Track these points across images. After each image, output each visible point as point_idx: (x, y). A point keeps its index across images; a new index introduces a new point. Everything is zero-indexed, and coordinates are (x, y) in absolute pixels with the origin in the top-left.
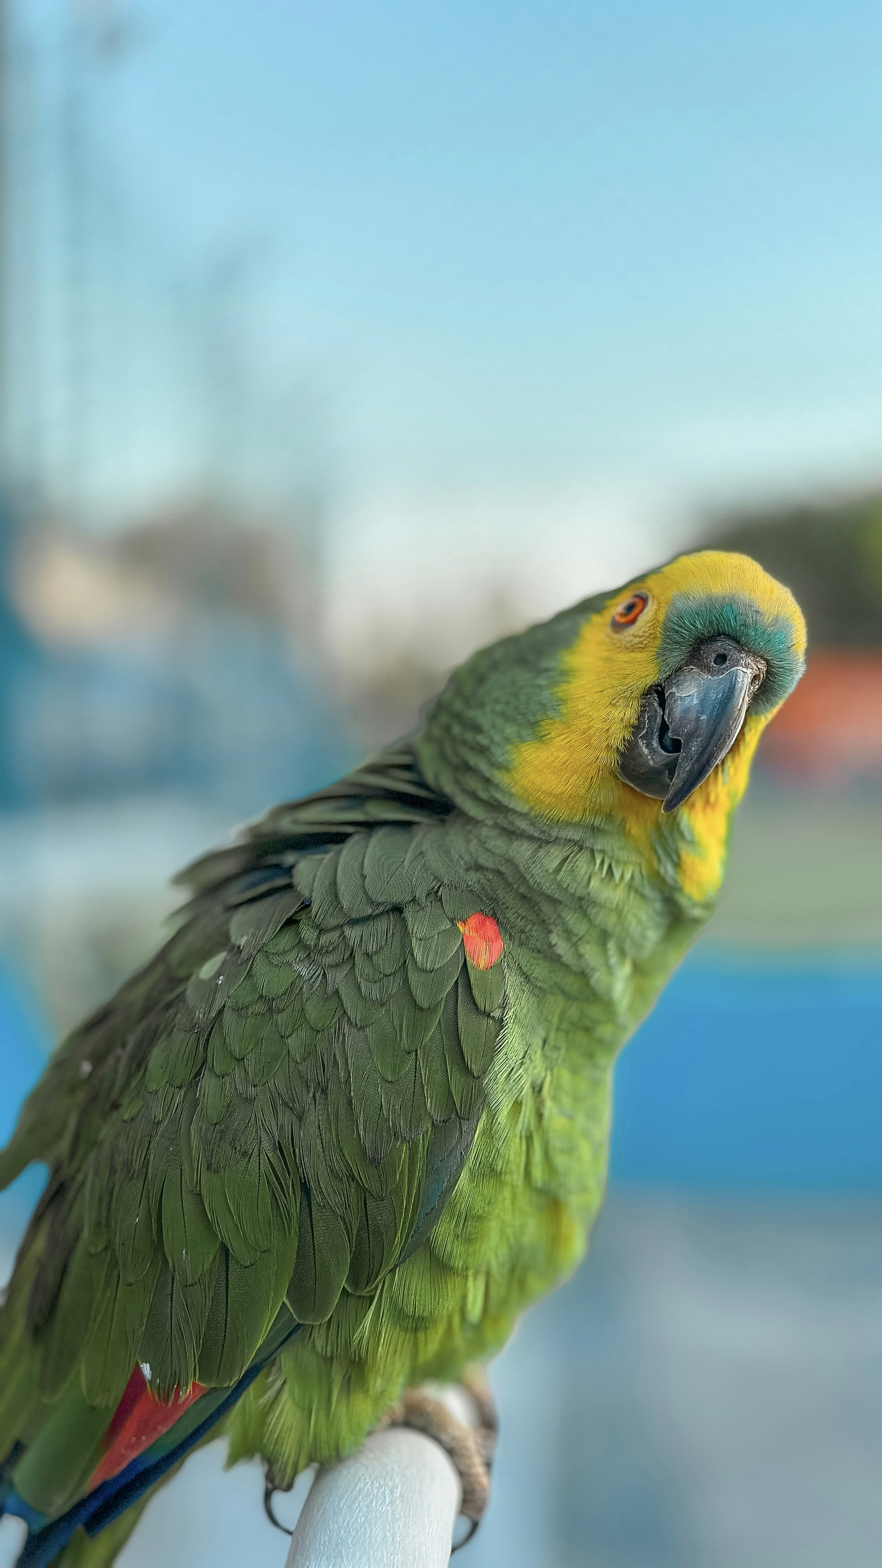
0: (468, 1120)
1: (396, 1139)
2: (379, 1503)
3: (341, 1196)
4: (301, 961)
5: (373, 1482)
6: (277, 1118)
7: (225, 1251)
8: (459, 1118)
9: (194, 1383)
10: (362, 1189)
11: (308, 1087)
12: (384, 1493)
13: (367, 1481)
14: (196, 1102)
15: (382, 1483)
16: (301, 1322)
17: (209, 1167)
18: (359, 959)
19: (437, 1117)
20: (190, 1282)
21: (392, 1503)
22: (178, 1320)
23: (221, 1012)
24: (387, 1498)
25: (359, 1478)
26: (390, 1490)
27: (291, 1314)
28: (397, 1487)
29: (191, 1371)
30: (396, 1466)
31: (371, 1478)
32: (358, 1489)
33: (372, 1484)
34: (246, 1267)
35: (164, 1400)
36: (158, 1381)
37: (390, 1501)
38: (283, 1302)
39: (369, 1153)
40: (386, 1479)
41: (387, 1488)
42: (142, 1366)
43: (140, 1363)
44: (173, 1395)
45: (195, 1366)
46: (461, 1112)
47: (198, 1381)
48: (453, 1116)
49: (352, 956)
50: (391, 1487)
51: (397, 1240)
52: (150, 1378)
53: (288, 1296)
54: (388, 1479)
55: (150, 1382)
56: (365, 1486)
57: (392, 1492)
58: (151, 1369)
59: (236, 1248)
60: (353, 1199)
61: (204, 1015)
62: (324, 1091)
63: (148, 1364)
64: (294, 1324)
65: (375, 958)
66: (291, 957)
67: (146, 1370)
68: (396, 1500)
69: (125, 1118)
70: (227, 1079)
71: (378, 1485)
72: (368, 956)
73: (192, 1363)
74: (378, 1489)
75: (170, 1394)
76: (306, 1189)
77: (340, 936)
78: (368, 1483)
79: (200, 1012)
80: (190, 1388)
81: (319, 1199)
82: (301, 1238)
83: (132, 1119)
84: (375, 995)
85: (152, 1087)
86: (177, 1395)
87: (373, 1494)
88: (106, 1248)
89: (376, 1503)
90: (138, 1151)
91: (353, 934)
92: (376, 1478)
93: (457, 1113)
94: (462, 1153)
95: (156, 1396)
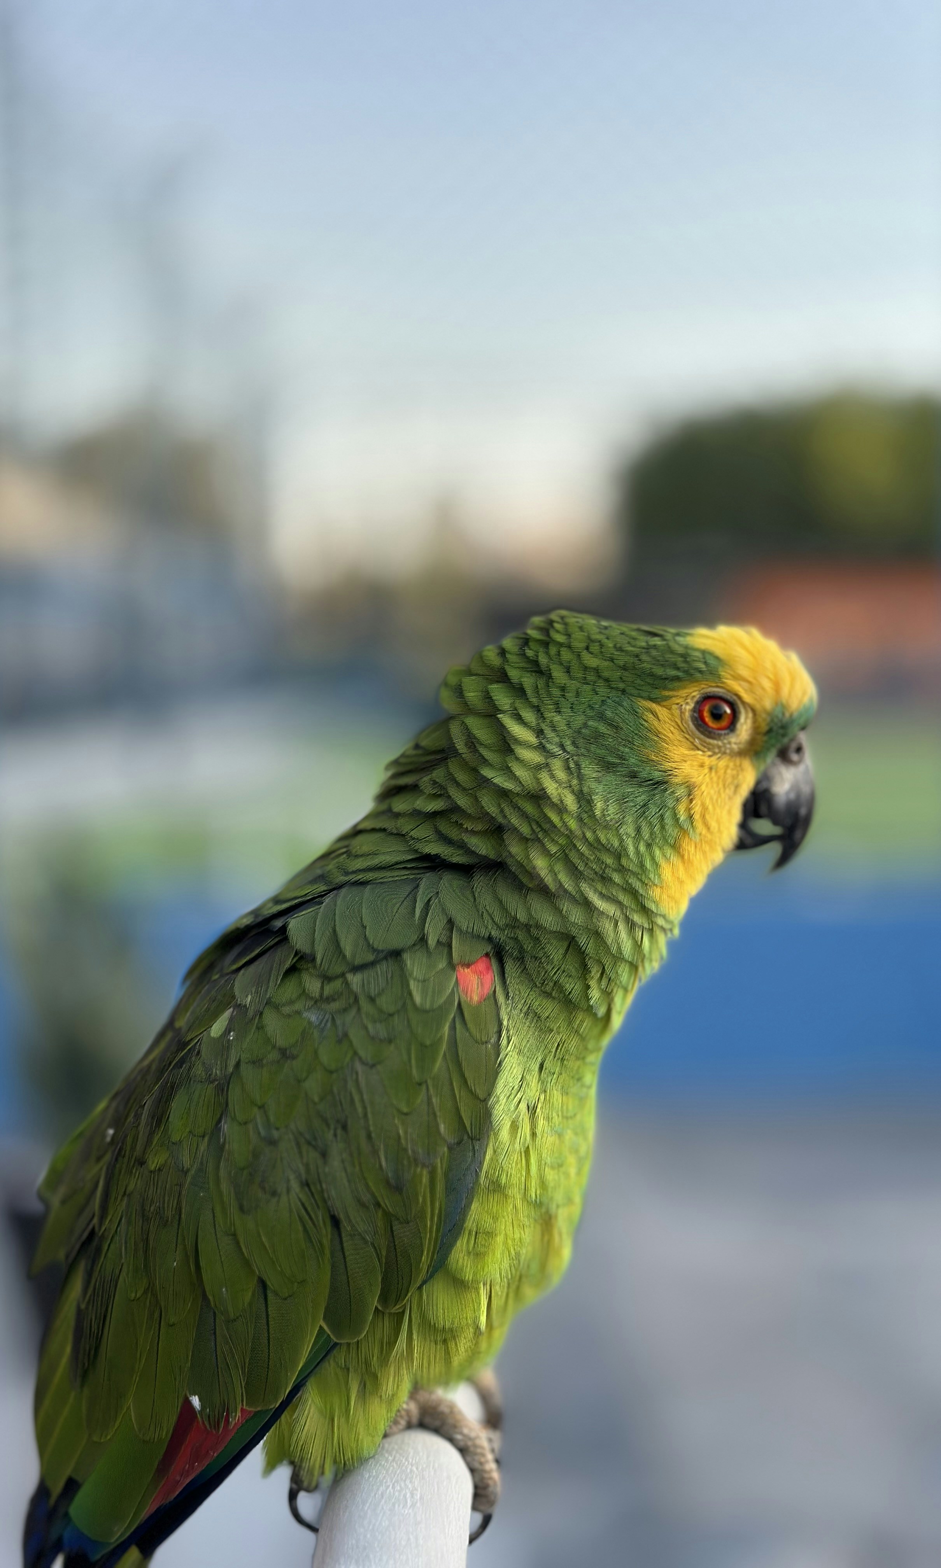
0: (479, 1140)
1: (416, 1165)
2: (401, 1506)
3: (369, 1223)
4: (309, 1009)
5: (393, 1484)
6: (301, 1156)
7: (263, 1284)
8: (472, 1139)
9: (242, 1409)
10: (387, 1214)
11: (328, 1125)
12: (405, 1496)
13: (388, 1484)
14: (221, 1148)
15: (403, 1485)
16: (338, 1341)
17: (241, 1209)
18: (363, 1002)
19: (451, 1140)
20: (232, 1316)
21: (413, 1505)
22: (223, 1353)
23: (238, 1065)
24: (409, 1501)
25: (381, 1482)
26: (411, 1493)
27: (329, 1335)
28: (417, 1490)
29: (239, 1399)
30: (414, 1469)
31: (392, 1482)
32: (380, 1493)
33: (393, 1487)
34: (285, 1299)
35: (215, 1426)
36: (208, 1410)
37: (411, 1503)
38: (320, 1325)
39: (392, 1181)
40: (406, 1482)
41: (407, 1491)
42: (191, 1398)
43: (189, 1396)
44: (223, 1422)
45: (242, 1393)
46: (472, 1133)
47: (246, 1405)
48: (466, 1137)
49: (356, 1000)
50: (411, 1489)
51: (423, 1258)
52: (199, 1409)
53: (325, 1318)
54: (408, 1482)
55: (201, 1412)
56: (387, 1489)
57: (412, 1495)
58: (200, 1400)
59: (273, 1282)
60: (380, 1224)
61: (221, 1071)
62: (345, 1127)
63: (197, 1397)
64: (332, 1344)
65: (378, 1001)
66: (298, 1006)
67: (196, 1401)
68: (416, 1502)
69: (152, 1168)
70: (250, 1126)
71: (399, 1488)
72: (372, 1000)
73: (239, 1390)
74: (400, 1491)
75: (221, 1420)
76: (335, 1222)
77: (343, 983)
78: (389, 1486)
79: (216, 1069)
80: (239, 1414)
81: (349, 1228)
82: (333, 1267)
83: (160, 1170)
84: (383, 1033)
85: (175, 1138)
86: (227, 1420)
87: (395, 1497)
88: (145, 1292)
89: (399, 1506)
90: (169, 1200)
91: (355, 980)
92: (397, 1481)
93: (469, 1135)
94: (476, 1170)
95: (207, 1423)
